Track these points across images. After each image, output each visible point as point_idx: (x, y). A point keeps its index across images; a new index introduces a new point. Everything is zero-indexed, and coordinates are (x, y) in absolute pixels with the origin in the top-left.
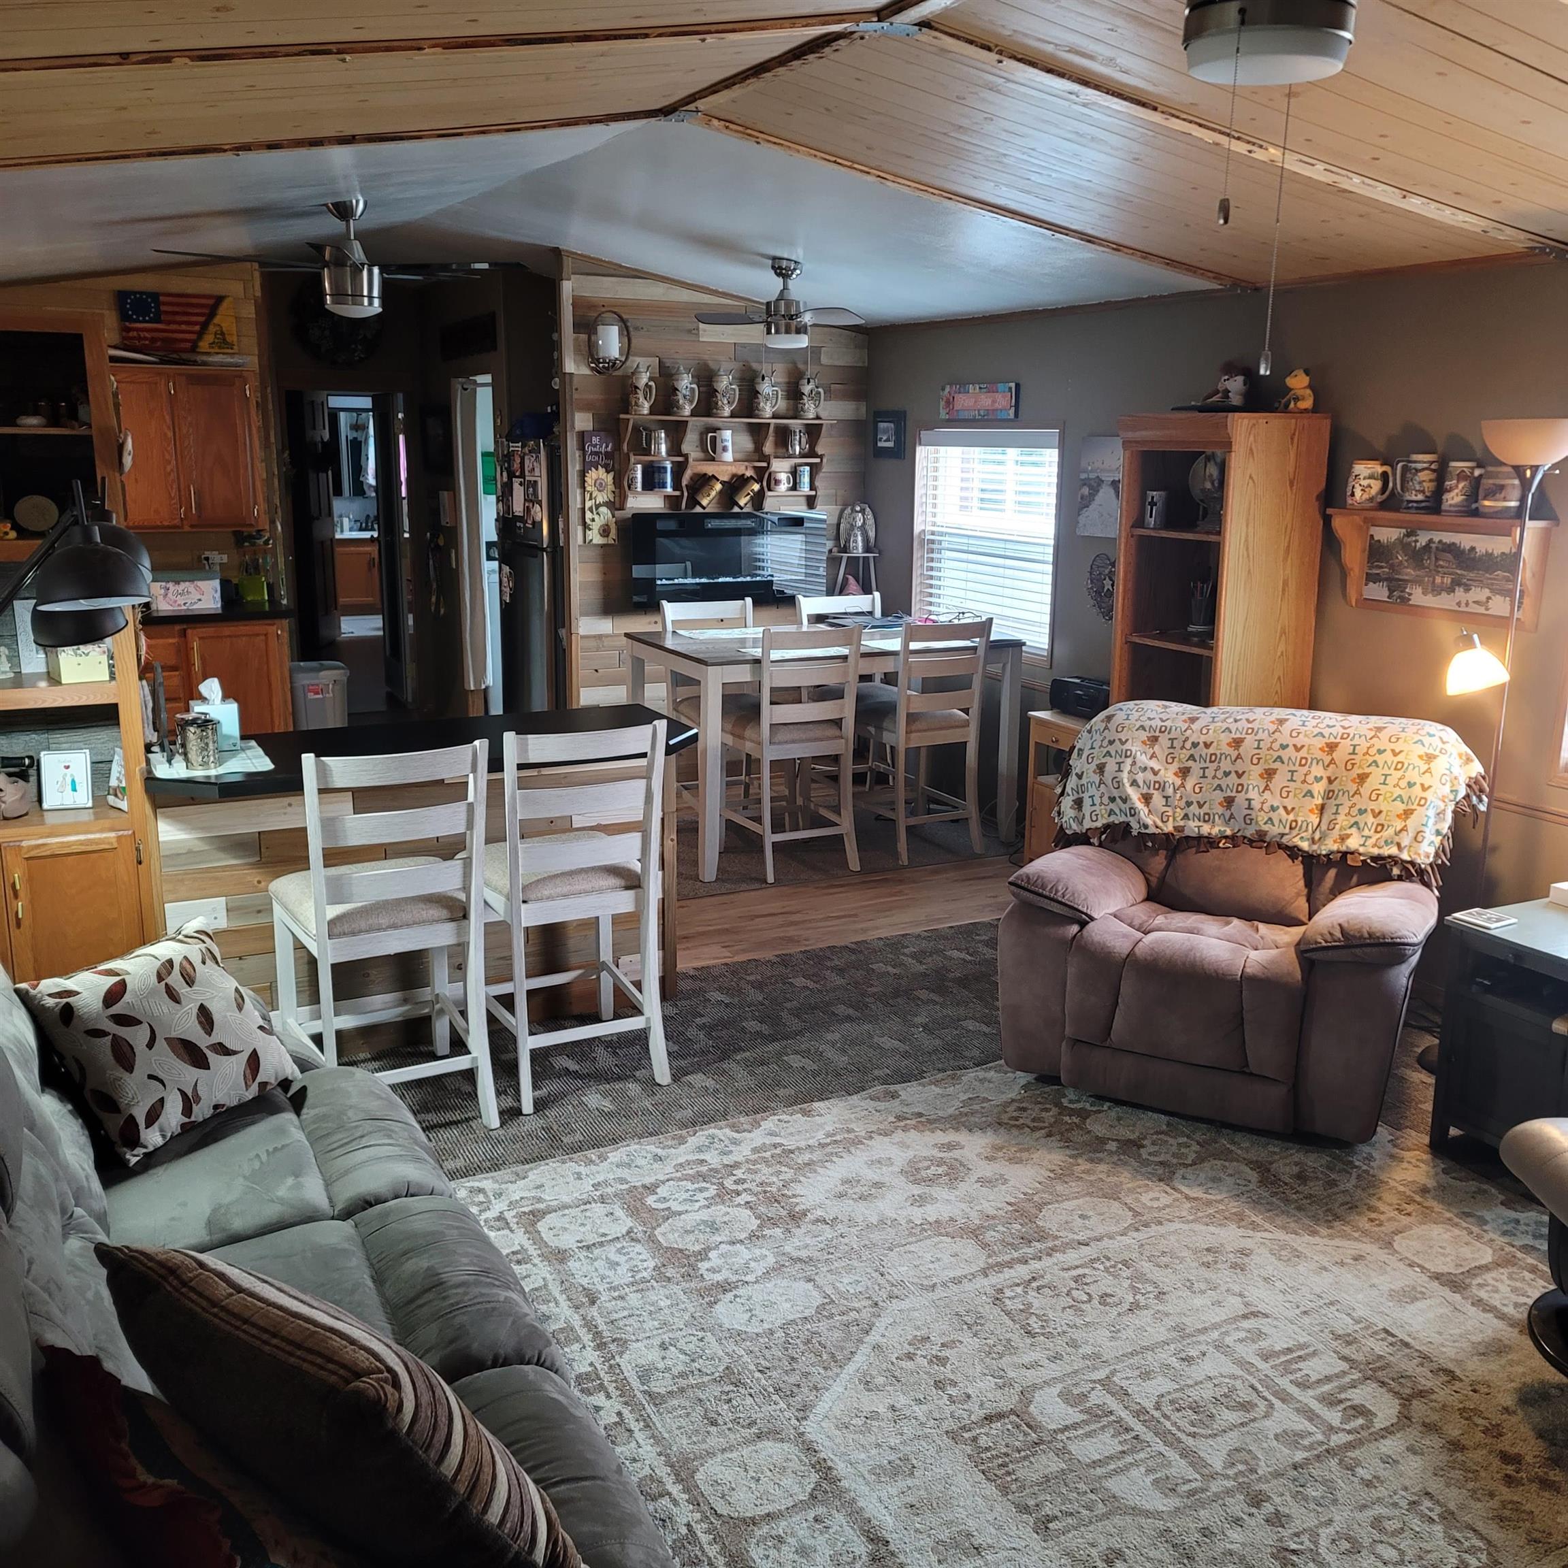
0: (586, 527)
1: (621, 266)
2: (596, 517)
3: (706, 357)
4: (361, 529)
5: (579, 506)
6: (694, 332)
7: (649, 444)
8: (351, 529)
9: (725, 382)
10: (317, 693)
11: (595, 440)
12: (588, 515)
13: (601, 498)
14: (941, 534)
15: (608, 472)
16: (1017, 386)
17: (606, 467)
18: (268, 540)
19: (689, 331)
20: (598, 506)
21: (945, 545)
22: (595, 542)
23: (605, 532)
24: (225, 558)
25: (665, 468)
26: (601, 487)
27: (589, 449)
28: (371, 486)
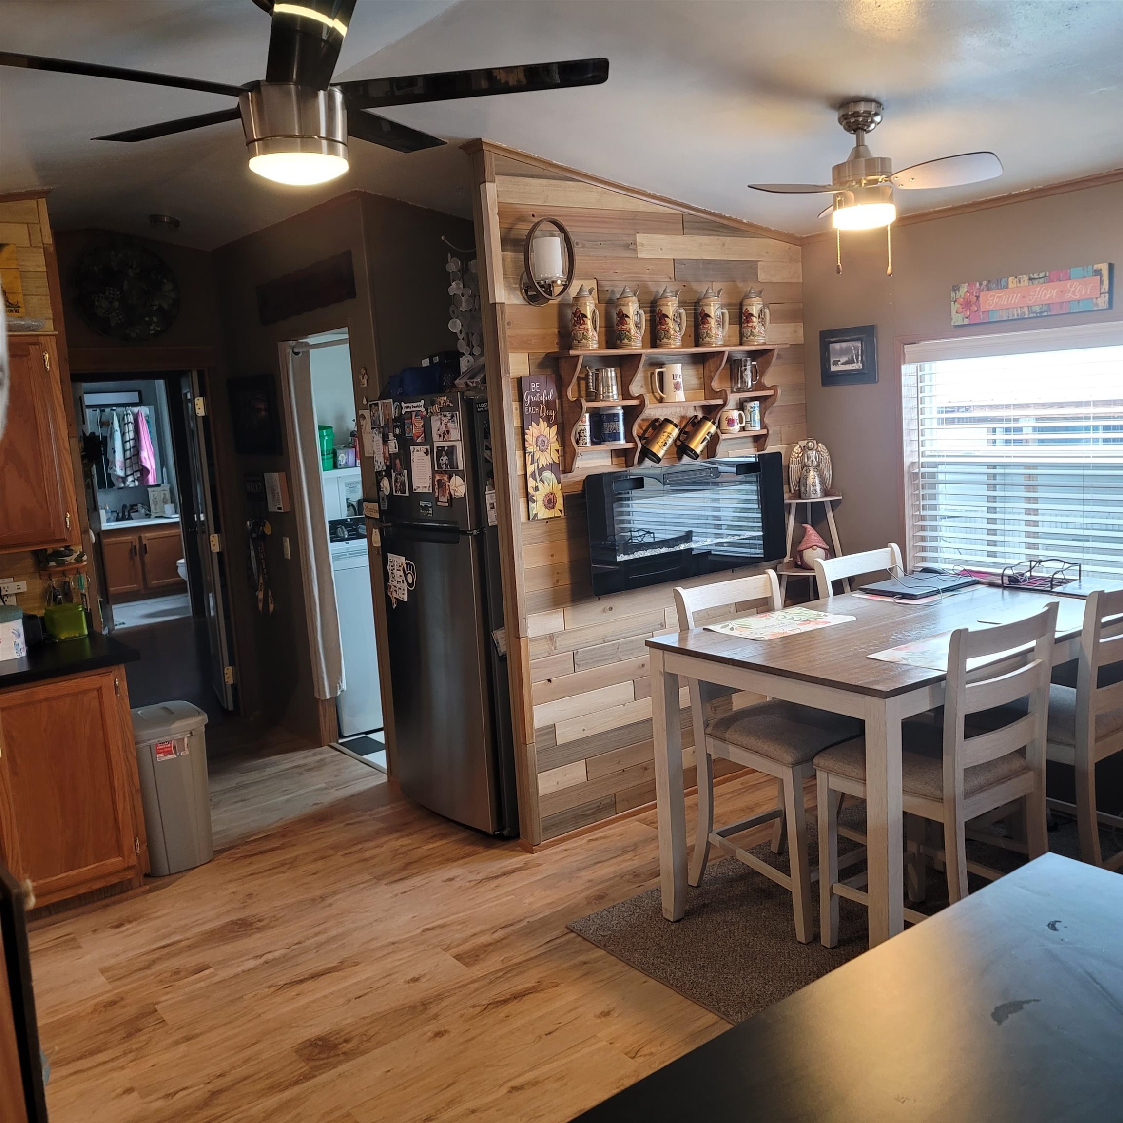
0: (528, 498)
1: (551, 165)
2: (540, 485)
3: (646, 277)
4: (118, 520)
5: (520, 472)
6: (631, 246)
7: (597, 388)
8: (108, 520)
9: (671, 307)
10: (170, 753)
11: (534, 386)
12: (531, 483)
13: (544, 459)
14: (936, 465)
15: (550, 426)
16: (1111, 267)
17: (548, 419)
18: (81, 555)
19: (627, 247)
20: (541, 470)
21: (941, 477)
22: (540, 516)
23: (550, 503)
24: (23, 586)
25: (617, 415)
26: (543, 446)
27: (528, 399)
28: (119, 477)
